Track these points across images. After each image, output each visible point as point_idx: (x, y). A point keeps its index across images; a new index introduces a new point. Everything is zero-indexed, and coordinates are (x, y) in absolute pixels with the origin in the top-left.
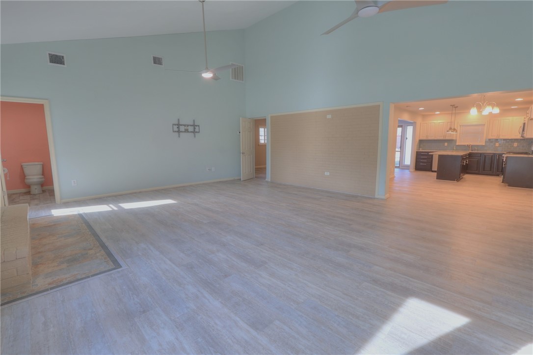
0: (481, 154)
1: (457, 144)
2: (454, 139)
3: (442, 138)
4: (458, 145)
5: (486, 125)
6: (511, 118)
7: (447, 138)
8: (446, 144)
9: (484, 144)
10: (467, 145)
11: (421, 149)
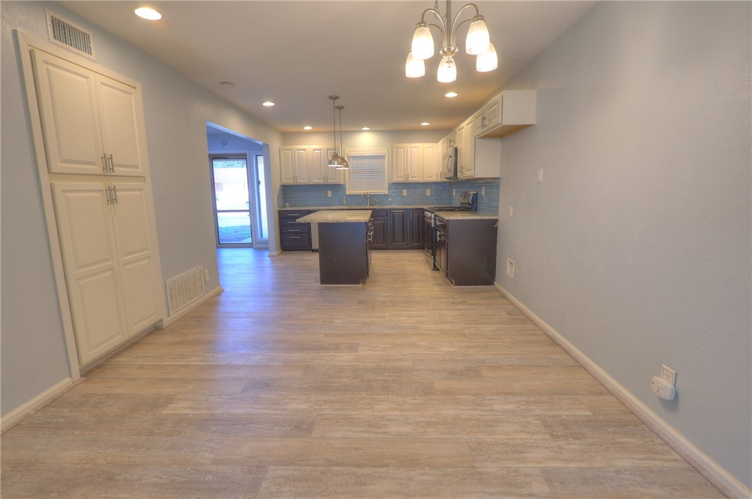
0: (387, 210)
1: (347, 193)
2: (341, 183)
3: (321, 181)
4: (349, 196)
5: (386, 157)
6: (419, 145)
7: (330, 181)
8: (330, 194)
9: (387, 193)
10: (364, 195)
11: (287, 204)
